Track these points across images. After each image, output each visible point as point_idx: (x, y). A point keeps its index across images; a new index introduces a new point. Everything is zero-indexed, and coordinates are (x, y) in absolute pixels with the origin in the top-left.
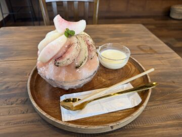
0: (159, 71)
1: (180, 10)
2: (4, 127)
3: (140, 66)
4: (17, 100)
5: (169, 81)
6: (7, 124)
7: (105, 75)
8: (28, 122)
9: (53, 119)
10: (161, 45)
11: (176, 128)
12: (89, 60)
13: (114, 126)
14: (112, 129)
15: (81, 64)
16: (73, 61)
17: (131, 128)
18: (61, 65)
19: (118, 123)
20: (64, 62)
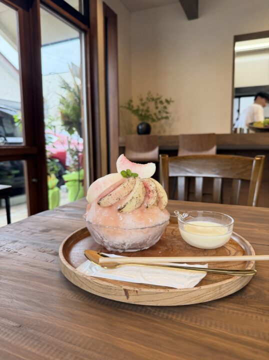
12: (141, 208)
13: (129, 292)
14: (128, 297)
15: (125, 206)
16: (117, 201)
17: (165, 317)
18: (102, 202)
19: (137, 289)
20: (106, 199)
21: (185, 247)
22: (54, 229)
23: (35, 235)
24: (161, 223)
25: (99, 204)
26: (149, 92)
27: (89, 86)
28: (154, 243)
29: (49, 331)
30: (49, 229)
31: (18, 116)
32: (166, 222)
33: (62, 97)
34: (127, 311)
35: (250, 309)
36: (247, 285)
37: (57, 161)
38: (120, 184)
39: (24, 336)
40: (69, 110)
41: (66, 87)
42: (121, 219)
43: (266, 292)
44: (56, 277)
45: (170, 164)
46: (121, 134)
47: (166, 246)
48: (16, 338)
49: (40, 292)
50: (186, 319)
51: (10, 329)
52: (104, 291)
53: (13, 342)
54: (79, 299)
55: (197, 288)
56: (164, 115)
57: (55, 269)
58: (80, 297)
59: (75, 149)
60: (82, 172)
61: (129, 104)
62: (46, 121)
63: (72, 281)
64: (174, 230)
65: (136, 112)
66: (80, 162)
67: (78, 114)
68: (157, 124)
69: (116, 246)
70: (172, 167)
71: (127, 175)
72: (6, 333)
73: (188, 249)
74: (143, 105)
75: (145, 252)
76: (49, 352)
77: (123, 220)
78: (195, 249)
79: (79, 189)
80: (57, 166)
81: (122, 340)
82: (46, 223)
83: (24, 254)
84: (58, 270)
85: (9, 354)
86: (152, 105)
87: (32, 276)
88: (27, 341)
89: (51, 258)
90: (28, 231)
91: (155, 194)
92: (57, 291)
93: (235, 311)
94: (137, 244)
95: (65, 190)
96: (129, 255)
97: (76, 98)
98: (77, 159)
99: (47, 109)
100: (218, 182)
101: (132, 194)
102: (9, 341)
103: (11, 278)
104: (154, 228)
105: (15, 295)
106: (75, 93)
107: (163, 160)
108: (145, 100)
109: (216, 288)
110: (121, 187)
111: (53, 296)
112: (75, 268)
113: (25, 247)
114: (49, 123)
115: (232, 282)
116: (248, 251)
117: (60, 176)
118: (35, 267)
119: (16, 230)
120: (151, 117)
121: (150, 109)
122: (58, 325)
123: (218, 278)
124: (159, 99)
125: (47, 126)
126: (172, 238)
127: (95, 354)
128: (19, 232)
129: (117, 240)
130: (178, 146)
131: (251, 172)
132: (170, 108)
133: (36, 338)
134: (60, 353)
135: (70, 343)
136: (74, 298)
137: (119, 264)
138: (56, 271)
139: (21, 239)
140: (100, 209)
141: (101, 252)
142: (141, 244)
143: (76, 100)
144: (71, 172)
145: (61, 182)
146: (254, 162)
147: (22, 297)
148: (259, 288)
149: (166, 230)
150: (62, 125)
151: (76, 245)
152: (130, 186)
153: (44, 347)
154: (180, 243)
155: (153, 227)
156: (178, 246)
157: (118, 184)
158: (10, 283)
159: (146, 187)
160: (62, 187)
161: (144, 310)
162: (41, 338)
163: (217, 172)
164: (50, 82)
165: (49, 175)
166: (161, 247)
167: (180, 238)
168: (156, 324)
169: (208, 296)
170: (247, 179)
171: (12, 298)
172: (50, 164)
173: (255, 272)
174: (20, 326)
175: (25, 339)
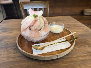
0: (79, 34)
1: (88, 11)
2: (6, 59)
3: (69, 32)
4: (12, 48)
5: (84, 37)
6: (7, 58)
7: (53, 36)
8: (17, 57)
9: (29, 54)
10: (79, 23)
11: (89, 57)
14: (57, 57)
15: (41, 29)
16: (38, 27)
18: (32, 29)
19: (60, 54)
50: (71, 56)
146: (47, 3)
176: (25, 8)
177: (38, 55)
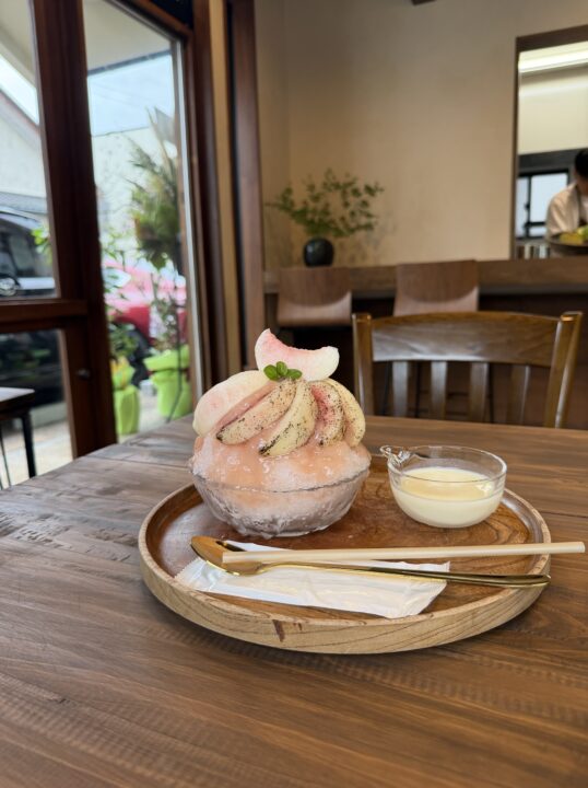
4: (125, 535)
8: (110, 577)
12: (310, 445)
13: (284, 626)
14: (282, 638)
15: (274, 442)
16: (257, 432)
17: (358, 677)
18: (225, 435)
19: (300, 621)
20: (233, 428)
21: (405, 524)
22: (128, 487)
23: (88, 500)
24: (350, 476)
25: (219, 438)
26: (329, 171)
27: (195, 160)
28: (338, 518)
29: (122, 710)
30: (117, 486)
31: (42, 230)
32: (362, 472)
33: (137, 186)
34: (281, 666)
35: (536, 657)
36: (533, 606)
37: (131, 327)
38: (262, 396)
39: (72, 720)
40: (154, 214)
41: (145, 163)
42: (268, 470)
43: (571, 620)
44: (133, 594)
45: (375, 335)
46: (268, 265)
47: (364, 522)
48: (56, 724)
49: (100, 627)
50: (403, 681)
51: (43, 707)
52: (233, 624)
53: (50, 734)
54: (183, 642)
55: (424, 617)
56: (363, 220)
57: (131, 576)
58: (184, 636)
59: (168, 301)
60: (185, 350)
61: (285, 199)
62: (105, 239)
63: (167, 603)
64: (380, 486)
65: (301, 215)
66: (181, 328)
67: (174, 225)
68: (348, 241)
69: (259, 527)
70: (379, 340)
71: (278, 373)
72: (34, 714)
73: (408, 529)
74: (316, 199)
75: (319, 536)
76: (123, 752)
77: (269, 472)
78: (425, 529)
79: (180, 389)
80: (131, 338)
81: (271, 726)
82: (110, 473)
83: (67, 545)
84: (138, 578)
85: (43, 759)
86: (335, 200)
87: (82, 594)
88: (77, 731)
89: (122, 551)
90: (72, 494)
91: (338, 416)
92: (136, 624)
93: (505, 663)
94: (301, 521)
95: (150, 391)
96: (286, 543)
97: (167, 187)
98: (174, 323)
99: (106, 212)
100: (481, 370)
101: (289, 417)
102: (42, 731)
103: (41, 597)
104: (336, 488)
105: (50, 633)
106: (165, 177)
107: (359, 325)
108: (319, 189)
109: (465, 615)
110: (265, 403)
111: (128, 634)
112: (173, 575)
113: (67, 529)
114: (112, 244)
115: (499, 603)
116: (536, 532)
117: (137, 360)
118: (89, 572)
119: (47, 490)
120: (333, 226)
121: (331, 209)
122: (139, 697)
123: (470, 593)
124: (350, 184)
125: (106, 250)
126: (376, 504)
127: (216, 756)
128: (54, 494)
129: (259, 514)
130: (394, 291)
131: (552, 349)
132: (376, 205)
133: (97, 725)
134: (145, 755)
135: (165, 734)
136: (173, 638)
137: (265, 565)
138: (132, 581)
139: (60, 511)
140: (222, 448)
141: (226, 538)
142: (310, 521)
143: (167, 192)
144: (161, 351)
145: (141, 374)
146: (559, 325)
147: (65, 638)
148: (558, 611)
149: (363, 487)
150: (139, 249)
151: (175, 523)
152: (284, 400)
153: (113, 743)
154: (393, 516)
155: (335, 485)
156: (388, 521)
157: (258, 396)
158: (39, 608)
159: (318, 399)
160: (145, 384)
161: (316, 662)
162: (107, 725)
163: (478, 349)
164: (110, 153)
165: (115, 358)
166: (353, 525)
167: (394, 505)
168: (340, 692)
169: (449, 633)
170: (545, 363)
171: (44, 641)
172: (115, 336)
173: (548, 581)
174: (63, 700)
175: (74, 727)
176: (378, 357)
177: (206, 593)
